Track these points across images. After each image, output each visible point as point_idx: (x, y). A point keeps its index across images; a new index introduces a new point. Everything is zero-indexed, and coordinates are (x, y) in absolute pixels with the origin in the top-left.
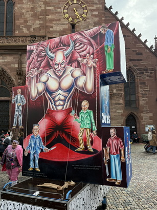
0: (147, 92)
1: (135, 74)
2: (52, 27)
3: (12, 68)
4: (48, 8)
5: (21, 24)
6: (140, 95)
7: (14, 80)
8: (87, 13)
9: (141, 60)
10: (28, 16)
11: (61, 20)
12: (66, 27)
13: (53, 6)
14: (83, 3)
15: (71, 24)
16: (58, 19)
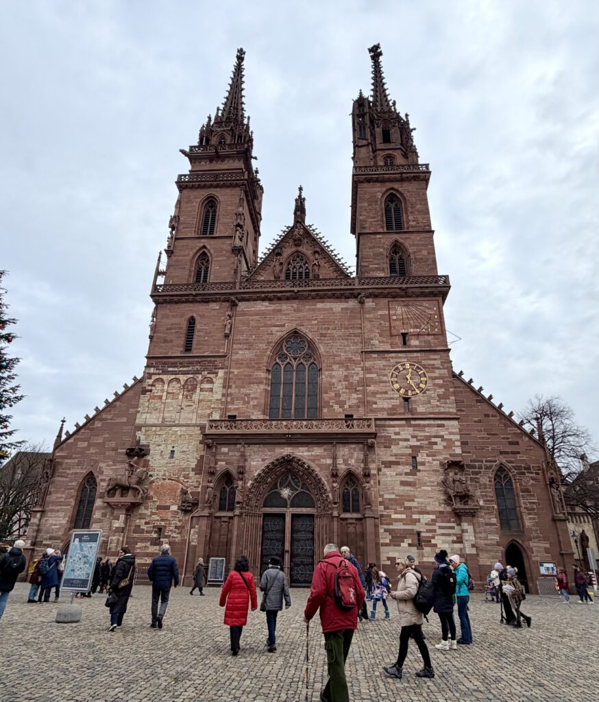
0: (535, 506)
1: (511, 475)
2: (376, 403)
3: (322, 465)
4: (368, 376)
5: (330, 399)
6: (523, 510)
7: (326, 483)
8: (426, 381)
9: (518, 453)
10: (340, 387)
11: (389, 392)
12: (397, 402)
13: (376, 373)
14: (419, 368)
15: (404, 398)
16: (385, 391)
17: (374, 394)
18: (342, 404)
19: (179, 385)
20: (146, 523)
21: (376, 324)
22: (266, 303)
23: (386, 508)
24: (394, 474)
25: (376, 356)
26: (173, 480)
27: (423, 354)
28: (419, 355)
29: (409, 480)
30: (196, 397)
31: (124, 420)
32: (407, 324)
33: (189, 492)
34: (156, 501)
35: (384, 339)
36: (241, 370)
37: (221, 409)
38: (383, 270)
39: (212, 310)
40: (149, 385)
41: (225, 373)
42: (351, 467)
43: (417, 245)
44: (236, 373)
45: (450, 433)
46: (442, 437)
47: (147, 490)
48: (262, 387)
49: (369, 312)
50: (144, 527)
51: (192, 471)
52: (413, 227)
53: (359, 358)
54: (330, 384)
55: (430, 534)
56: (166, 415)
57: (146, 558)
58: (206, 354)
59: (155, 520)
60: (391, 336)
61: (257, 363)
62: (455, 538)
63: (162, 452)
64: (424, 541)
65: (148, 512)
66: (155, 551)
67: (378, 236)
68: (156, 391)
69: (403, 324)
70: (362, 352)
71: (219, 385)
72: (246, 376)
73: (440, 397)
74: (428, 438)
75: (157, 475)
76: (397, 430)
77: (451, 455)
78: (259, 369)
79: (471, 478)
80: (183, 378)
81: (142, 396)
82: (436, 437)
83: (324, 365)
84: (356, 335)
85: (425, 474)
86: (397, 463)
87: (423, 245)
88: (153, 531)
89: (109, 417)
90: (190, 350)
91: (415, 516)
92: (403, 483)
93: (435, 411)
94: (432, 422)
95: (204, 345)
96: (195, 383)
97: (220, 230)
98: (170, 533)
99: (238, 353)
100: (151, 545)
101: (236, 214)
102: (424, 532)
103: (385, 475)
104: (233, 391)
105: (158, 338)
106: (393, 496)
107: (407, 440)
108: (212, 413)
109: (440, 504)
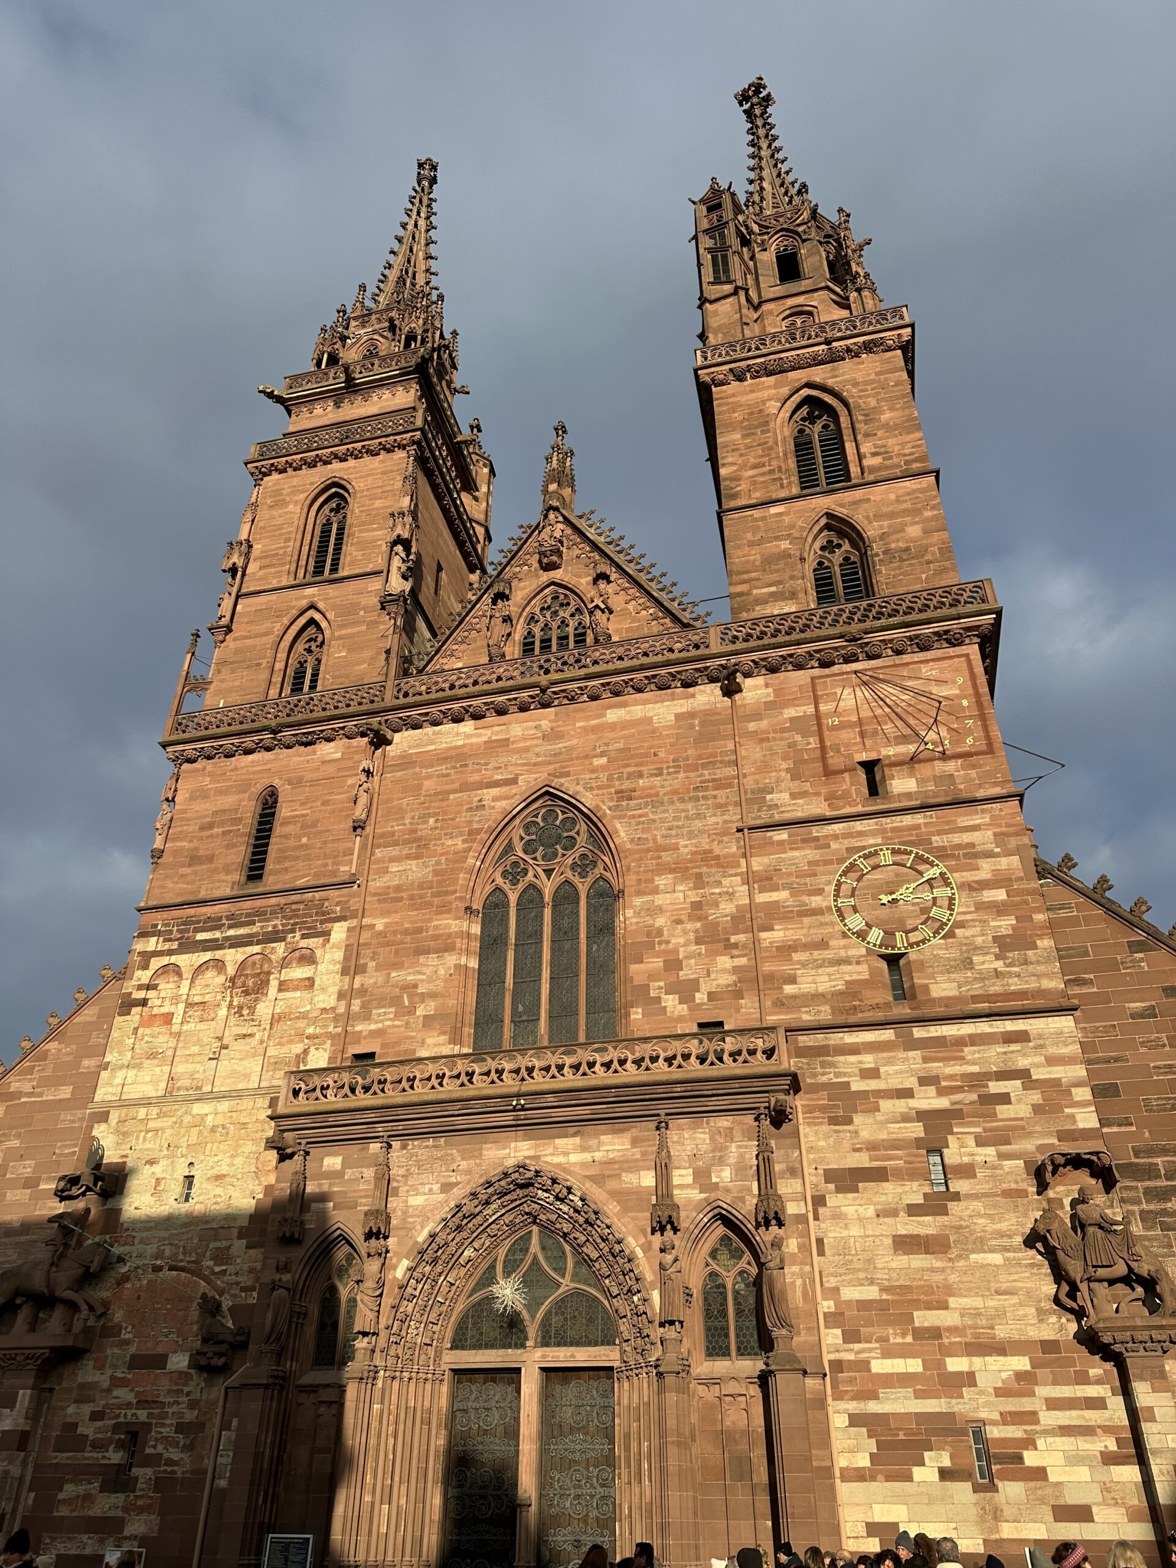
2: (793, 980)
3: (628, 1192)
4: (763, 898)
5: (653, 976)
8: (951, 899)
10: (680, 939)
11: (833, 943)
12: (861, 972)
13: (788, 887)
14: (926, 861)
15: (883, 957)
16: (819, 937)
17: (786, 950)
18: (686, 991)
19: (221, 979)
20: (96, 1416)
21: (780, 746)
22: (468, 726)
23: (851, 1337)
24: (871, 1211)
25: (782, 835)
26: (183, 1269)
27: (932, 816)
28: (919, 819)
29: (923, 1231)
30: (264, 1009)
31: (65, 1092)
32: (875, 733)
33: (224, 1307)
34: (127, 1342)
35: (807, 786)
36: (396, 917)
37: (332, 1036)
38: (793, 595)
39: (323, 762)
40: (140, 987)
41: (349, 930)
42: (719, 1194)
43: (891, 515)
44: (379, 927)
45: (1052, 1061)
46: (1023, 1075)
47: (106, 1304)
48: (451, 959)
49: (757, 716)
50: (87, 1430)
51: (239, 1237)
52: (872, 470)
53: (734, 849)
54: (648, 935)
55: (1015, 1432)
56: (180, 1068)
57: (84, 1537)
58: (301, 882)
59: (120, 1407)
60: (829, 773)
61: (438, 894)
62: (1113, 1446)
63: (158, 1181)
64: (1001, 1459)
65: (104, 1380)
66: (112, 1514)
67: (774, 510)
68: (158, 1002)
69: (862, 735)
70: (739, 830)
71: (331, 967)
72: (406, 932)
73: (1004, 945)
74: (976, 1081)
75: (140, 1256)
76: (868, 1060)
77: (1062, 1136)
78: (443, 909)
79: (1142, 1212)
80: (232, 957)
81: (118, 1020)
82: (1003, 1075)
83: (630, 879)
84: (719, 784)
85: (977, 1205)
86: (879, 1175)
87: (905, 512)
88: (110, 1441)
89: (27, 1087)
90: (260, 877)
91: (956, 1364)
92: (905, 1244)
93: (992, 990)
94: (984, 1027)
95: (297, 858)
96: (266, 967)
97: (353, 559)
98: (160, 1448)
99: (386, 871)
100: (102, 1490)
101: (393, 515)
102: (994, 1423)
103: (838, 1216)
104: (369, 979)
105: (177, 852)
106: (871, 1293)
107: (906, 1093)
108: (306, 1052)
109: (1041, 1314)
